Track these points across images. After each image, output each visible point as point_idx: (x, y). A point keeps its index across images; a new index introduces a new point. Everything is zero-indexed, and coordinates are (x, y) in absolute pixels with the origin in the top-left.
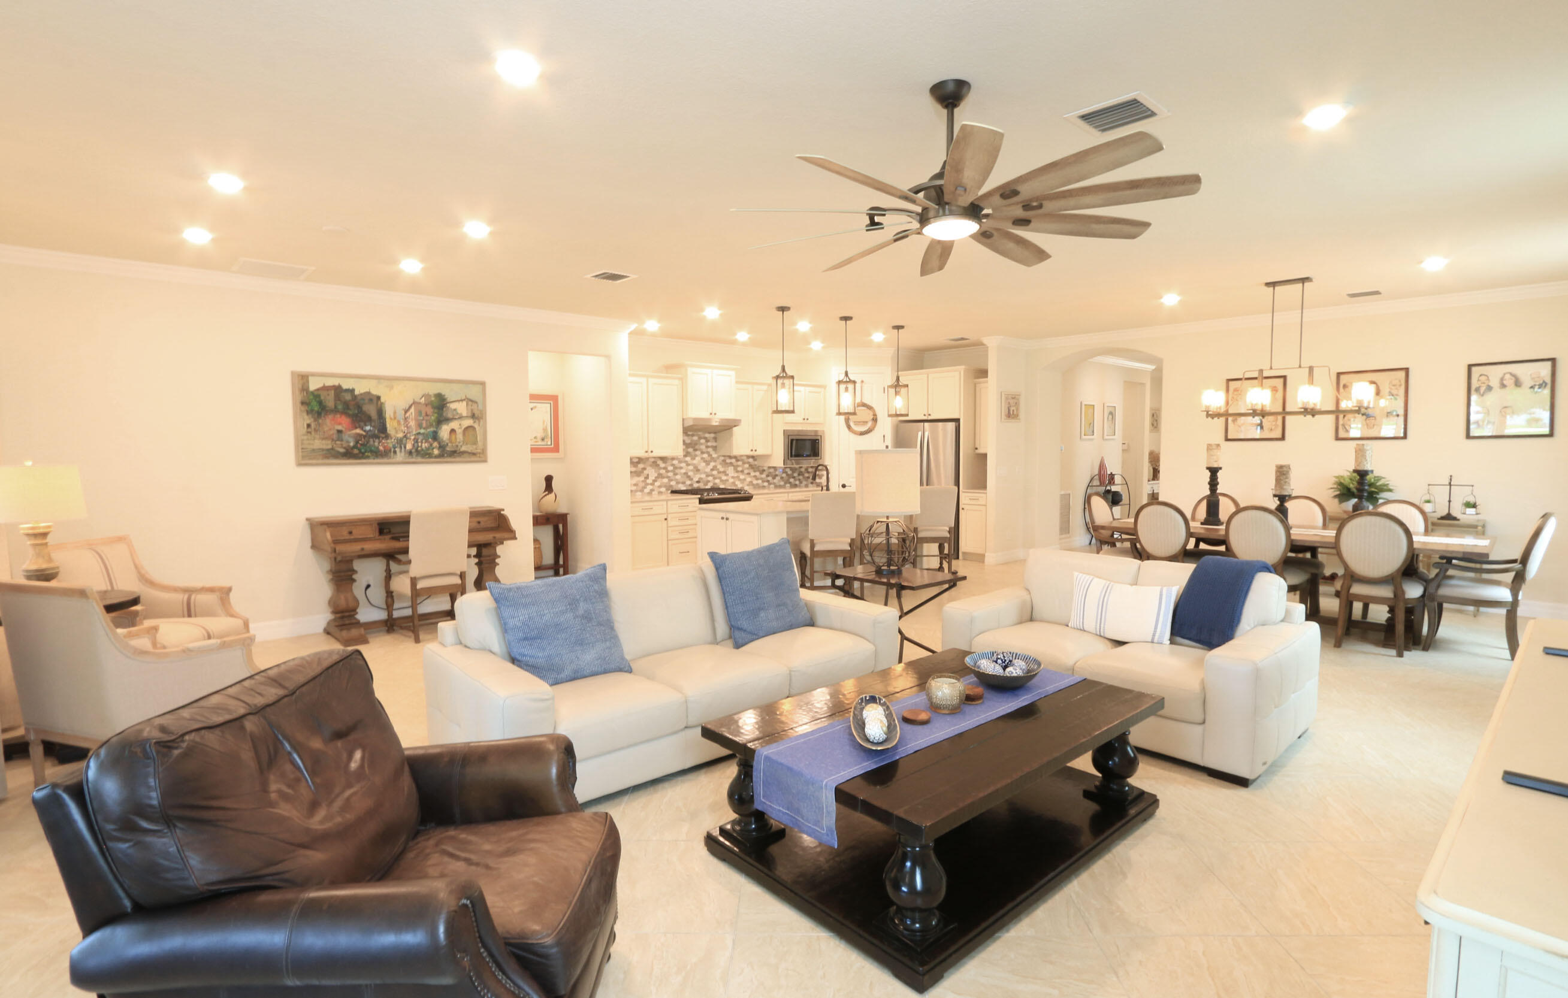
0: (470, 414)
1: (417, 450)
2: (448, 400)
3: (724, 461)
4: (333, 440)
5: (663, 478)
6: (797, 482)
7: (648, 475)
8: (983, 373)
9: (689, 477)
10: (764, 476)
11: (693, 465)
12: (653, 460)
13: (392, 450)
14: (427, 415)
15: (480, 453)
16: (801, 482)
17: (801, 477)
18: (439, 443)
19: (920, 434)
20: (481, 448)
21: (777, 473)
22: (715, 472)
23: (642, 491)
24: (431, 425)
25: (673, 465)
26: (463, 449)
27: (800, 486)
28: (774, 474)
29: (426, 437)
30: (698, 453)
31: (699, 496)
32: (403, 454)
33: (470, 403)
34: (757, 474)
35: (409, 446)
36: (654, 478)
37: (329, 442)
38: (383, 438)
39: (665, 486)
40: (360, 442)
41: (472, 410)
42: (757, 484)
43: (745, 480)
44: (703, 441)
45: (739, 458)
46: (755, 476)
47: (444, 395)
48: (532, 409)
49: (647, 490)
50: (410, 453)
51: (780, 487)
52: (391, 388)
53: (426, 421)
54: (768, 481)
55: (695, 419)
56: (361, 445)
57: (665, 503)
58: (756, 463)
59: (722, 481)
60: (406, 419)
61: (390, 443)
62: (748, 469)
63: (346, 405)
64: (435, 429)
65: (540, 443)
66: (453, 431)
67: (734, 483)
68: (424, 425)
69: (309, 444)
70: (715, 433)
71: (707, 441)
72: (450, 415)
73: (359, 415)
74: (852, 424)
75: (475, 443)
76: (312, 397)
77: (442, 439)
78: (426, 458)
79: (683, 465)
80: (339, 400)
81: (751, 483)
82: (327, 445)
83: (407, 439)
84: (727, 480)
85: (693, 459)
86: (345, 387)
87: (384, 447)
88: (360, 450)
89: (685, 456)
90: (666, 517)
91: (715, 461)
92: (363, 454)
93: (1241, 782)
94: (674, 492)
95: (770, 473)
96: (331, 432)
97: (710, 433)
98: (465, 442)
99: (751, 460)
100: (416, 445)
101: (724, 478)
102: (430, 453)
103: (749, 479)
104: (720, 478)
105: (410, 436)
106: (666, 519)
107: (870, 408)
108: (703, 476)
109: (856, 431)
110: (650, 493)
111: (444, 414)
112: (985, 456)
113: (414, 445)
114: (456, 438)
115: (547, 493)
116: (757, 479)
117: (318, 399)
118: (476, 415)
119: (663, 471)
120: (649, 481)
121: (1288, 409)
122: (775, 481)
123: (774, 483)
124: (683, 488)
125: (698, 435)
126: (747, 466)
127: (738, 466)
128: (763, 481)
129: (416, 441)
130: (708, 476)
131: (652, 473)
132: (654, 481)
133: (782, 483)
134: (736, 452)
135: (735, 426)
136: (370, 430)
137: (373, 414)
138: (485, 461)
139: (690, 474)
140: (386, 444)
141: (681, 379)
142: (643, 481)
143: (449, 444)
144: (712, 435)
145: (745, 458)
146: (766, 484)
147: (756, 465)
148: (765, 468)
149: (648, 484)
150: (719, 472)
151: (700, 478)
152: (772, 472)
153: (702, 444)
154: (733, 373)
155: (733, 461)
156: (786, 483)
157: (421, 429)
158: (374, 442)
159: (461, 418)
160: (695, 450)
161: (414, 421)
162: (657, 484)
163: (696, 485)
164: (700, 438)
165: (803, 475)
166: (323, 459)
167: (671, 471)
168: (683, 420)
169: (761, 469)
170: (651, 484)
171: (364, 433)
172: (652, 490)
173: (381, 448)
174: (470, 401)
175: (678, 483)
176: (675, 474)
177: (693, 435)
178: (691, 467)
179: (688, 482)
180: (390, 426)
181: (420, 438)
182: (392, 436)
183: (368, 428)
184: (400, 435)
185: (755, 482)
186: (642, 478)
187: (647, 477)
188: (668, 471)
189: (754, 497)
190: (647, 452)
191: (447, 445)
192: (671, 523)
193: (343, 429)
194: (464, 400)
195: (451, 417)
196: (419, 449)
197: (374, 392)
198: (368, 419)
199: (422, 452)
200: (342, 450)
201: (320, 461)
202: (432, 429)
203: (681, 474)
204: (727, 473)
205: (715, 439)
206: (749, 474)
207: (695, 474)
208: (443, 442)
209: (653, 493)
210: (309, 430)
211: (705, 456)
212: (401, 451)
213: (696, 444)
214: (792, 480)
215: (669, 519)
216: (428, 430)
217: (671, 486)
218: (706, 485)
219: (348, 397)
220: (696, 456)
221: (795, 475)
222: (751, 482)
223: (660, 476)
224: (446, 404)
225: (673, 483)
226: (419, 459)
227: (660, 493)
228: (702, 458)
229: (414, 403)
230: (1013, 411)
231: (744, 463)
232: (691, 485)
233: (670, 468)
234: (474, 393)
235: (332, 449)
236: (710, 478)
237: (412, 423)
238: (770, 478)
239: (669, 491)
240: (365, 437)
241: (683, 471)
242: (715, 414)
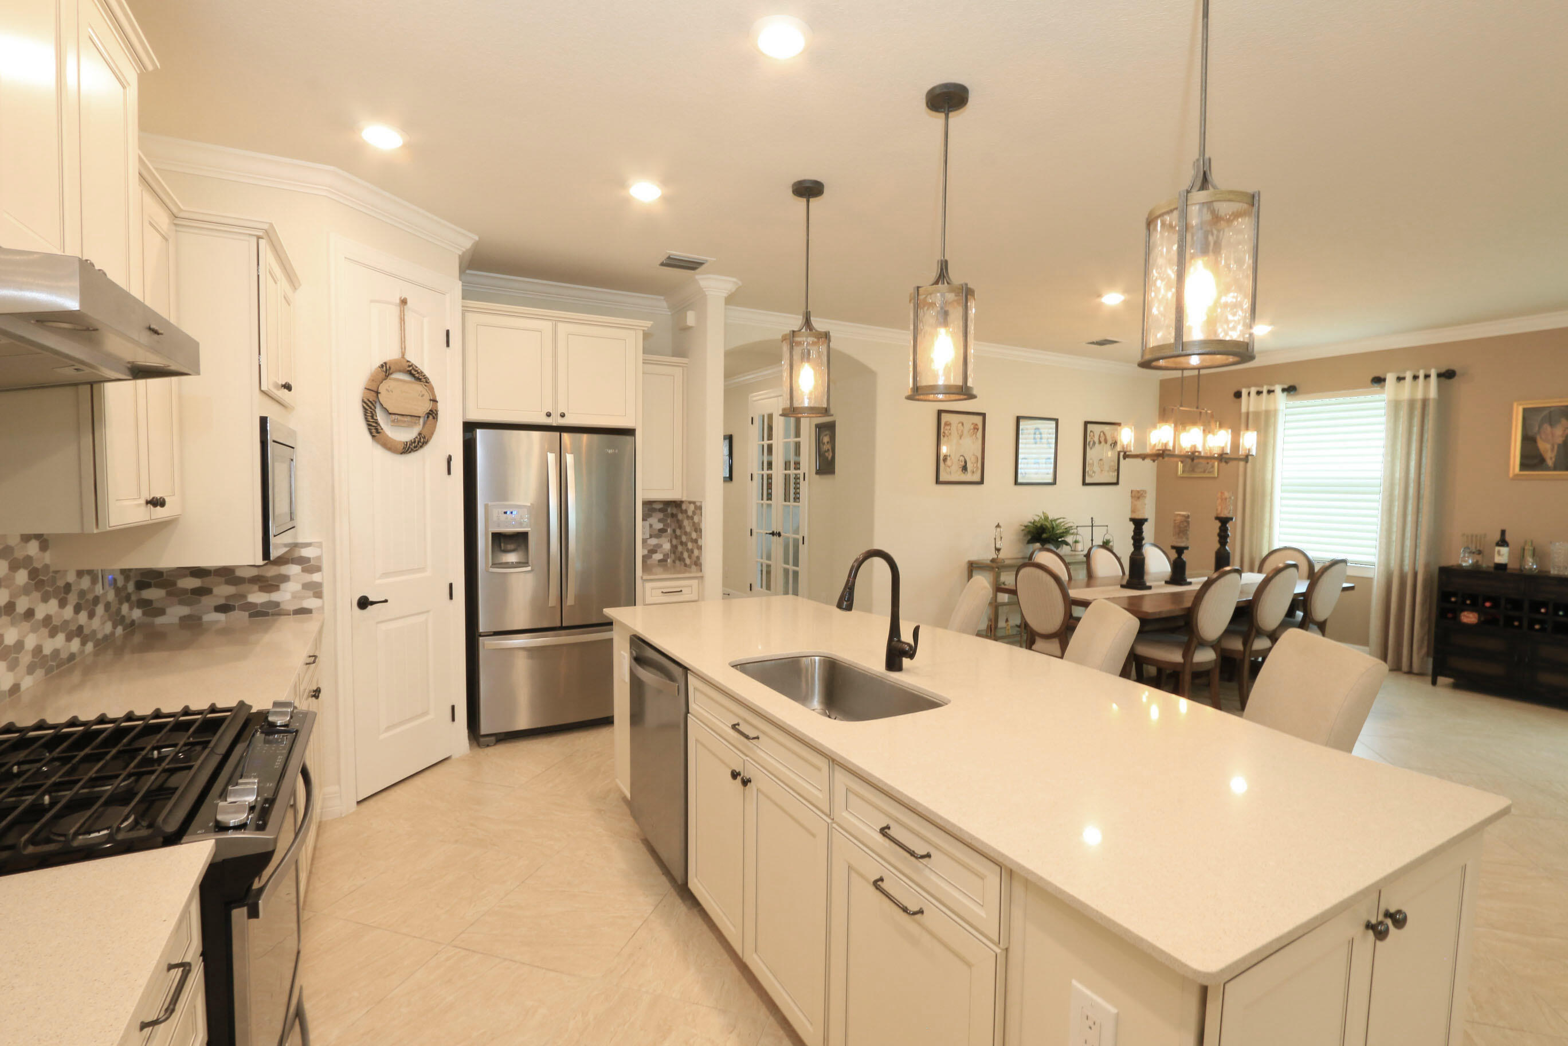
21: (99, 590)
28: (90, 597)
42: (56, 652)
46: (47, 620)
58: (47, 558)
62: (26, 591)
74: (380, 416)
95: (82, 594)
103: (31, 642)
107: (422, 377)
109: (389, 442)
122: (96, 623)
126: (22, 577)
133: (108, 628)
146: (75, 645)
147: (47, 567)
148: (71, 578)
169: (61, 583)
206: (30, 614)
214: (125, 608)
221: (131, 587)
222: (38, 650)
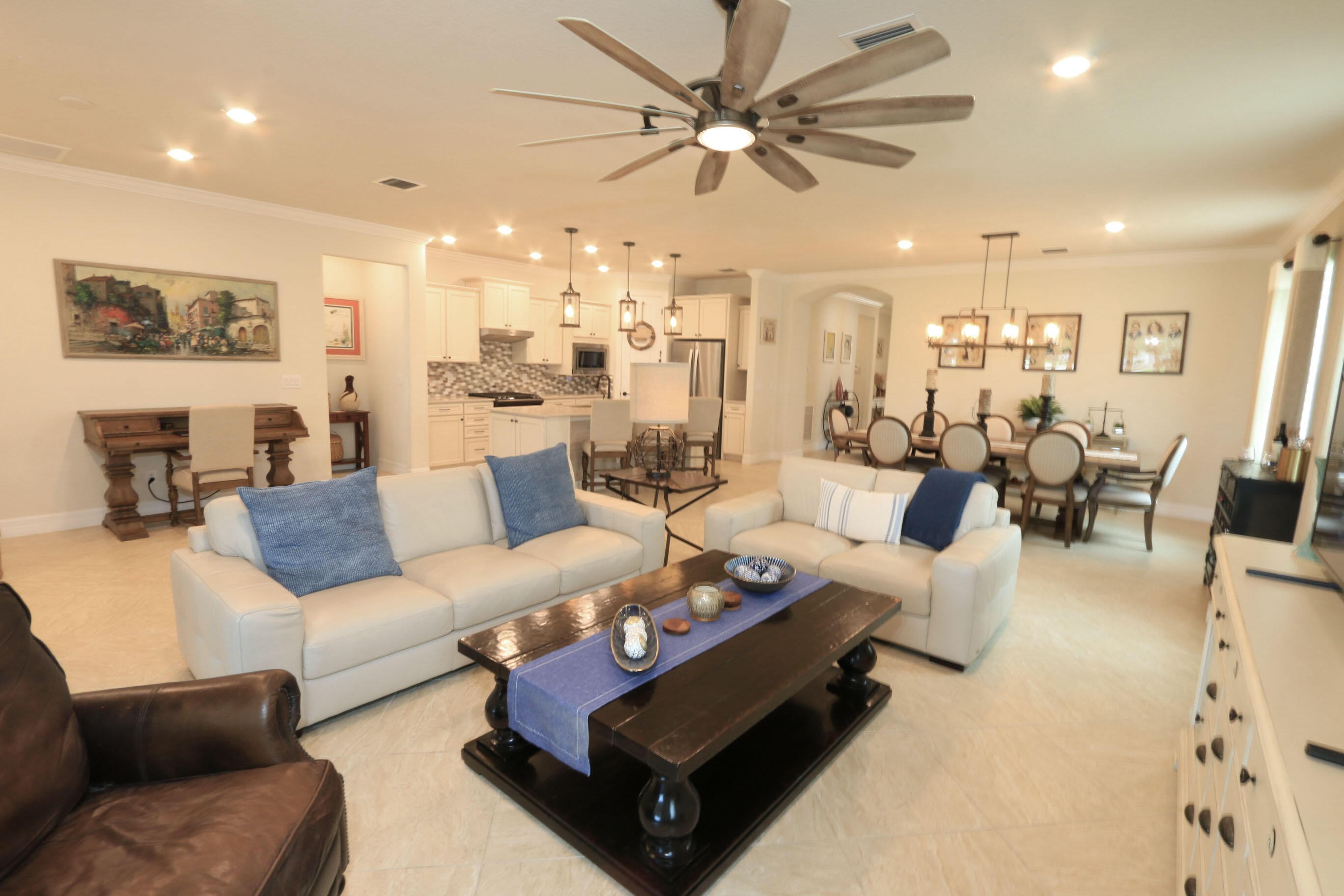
0: (260, 314)
1: (203, 347)
2: (237, 298)
3: (519, 368)
4: (106, 333)
5: (461, 381)
6: (585, 390)
7: (447, 379)
8: (746, 301)
9: (486, 383)
10: (555, 383)
11: (489, 371)
12: (452, 365)
13: (175, 345)
14: (213, 312)
15: (272, 352)
16: (587, 389)
17: (588, 385)
18: (228, 341)
19: (691, 351)
20: (273, 347)
21: (567, 381)
22: (510, 379)
23: (441, 393)
24: (218, 323)
25: (470, 370)
26: (254, 347)
27: (587, 393)
28: (564, 382)
29: (212, 334)
30: (494, 360)
31: (494, 399)
32: (187, 350)
33: (261, 303)
34: (549, 381)
35: (194, 343)
36: (452, 382)
37: (102, 334)
38: (164, 333)
39: (463, 390)
40: (138, 336)
41: (263, 310)
42: (549, 390)
43: (537, 386)
44: (499, 350)
45: (532, 366)
46: (546, 383)
47: (232, 294)
48: (332, 313)
49: (446, 392)
50: (195, 349)
51: (569, 393)
52: (173, 283)
53: (213, 317)
54: (558, 388)
55: (490, 330)
56: (139, 339)
57: (461, 405)
58: (548, 371)
59: (516, 386)
60: (190, 315)
61: (172, 339)
62: (540, 376)
63: (121, 298)
64: (223, 327)
65: (341, 345)
66: (242, 329)
67: (527, 389)
68: (210, 322)
69: (78, 336)
70: (510, 343)
71: (503, 350)
72: (239, 314)
73: (136, 308)
74: (633, 340)
75: (267, 342)
76: (79, 287)
77: (231, 337)
78: (214, 355)
79: (480, 371)
80: (112, 292)
81: (543, 389)
82: (99, 337)
83: (192, 335)
84: (521, 386)
85: (490, 365)
86: (118, 278)
87: (166, 342)
88: (137, 343)
89: (482, 363)
90: (462, 418)
91: (510, 368)
92: (142, 348)
93: (958, 668)
94: (472, 395)
95: (560, 380)
96: (104, 325)
97: (505, 343)
98: (256, 341)
99: (543, 369)
100: (202, 341)
101: (518, 384)
102: (217, 350)
103: (541, 386)
104: (514, 384)
105: (195, 332)
106: (462, 420)
107: (649, 327)
108: (499, 381)
109: (637, 347)
110: (449, 395)
111: (232, 312)
112: (745, 373)
113: (199, 342)
114: (246, 337)
115: (347, 392)
116: (549, 385)
117: (86, 290)
118: (268, 315)
119: (461, 376)
120: (448, 384)
121: (989, 342)
122: (565, 388)
123: (564, 390)
124: (480, 391)
125: (494, 344)
126: (539, 373)
127: (532, 373)
128: (554, 388)
129: (202, 337)
130: (503, 381)
131: (450, 377)
132: (453, 384)
133: (571, 390)
134: (529, 361)
135: (529, 337)
136: (148, 325)
137: (152, 308)
138: (278, 360)
139: (487, 379)
140: (168, 340)
141: (479, 292)
142: (442, 384)
143: (239, 342)
144: (508, 345)
145: (537, 366)
146: (556, 390)
147: (547, 373)
148: (556, 376)
149: (446, 387)
150: (514, 378)
151: (497, 383)
152: (562, 380)
153: (498, 352)
154: (527, 290)
155: (527, 369)
156: (574, 390)
157: (207, 325)
158: (154, 336)
159: (251, 316)
160: (492, 358)
161: (199, 318)
162: (456, 387)
163: (492, 389)
164: (496, 347)
165: (589, 383)
166: (95, 352)
167: (469, 376)
168: (480, 330)
169: (552, 377)
170: (450, 387)
171: (142, 327)
172: (450, 393)
173: (162, 343)
174: (261, 301)
175: (475, 387)
176: (473, 379)
177: (490, 344)
178: (488, 373)
179: (485, 387)
180: (172, 321)
181: (206, 335)
182: (175, 331)
183: (147, 322)
184: (184, 331)
185: (547, 388)
186: (441, 382)
187: (446, 381)
188: (466, 376)
189: (545, 401)
190: (445, 357)
191: (236, 342)
192: (468, 423)
193: (118, 322)
194: (254, 299)
195: (240, 315)
196: (205, 345)
197: (153, 286)
198: (147, 313)
199: (209, 349)
200: (117, 344)
201: (94, 354)
202: (219, 327)
203: (478, 379)
204: (521, 379)
205: (510, 348)
206: (541, 381)
207: (491, 379)
208: (232, 339)
209: (452, 395)
210: (77, 321)
211: (501, 363)
212: (185, 347)
213: (493, 352)
214: (580, 387)
215: (466, 419)
216: (215, 327)
217: (469, 389)
218: (501, 389)
219: (122, 290)
220: (492, 363)
221: (583, 383)
223: (458, 380)
224: (234, 302)
225: (471, 387)
226: (206, 356)
227: (458, 395)
228: (499, 366)
229: (199, 299)
230: (770, 335)
231: (537, 371)
232: (487, 389)
233: (468, 373)
234: (265, 293)
235: (105, 342)
236: (506, 384)
237: (197, 320)
238: (560, 385)
239: (467, 394)
240: (143, 331)
241: (480, 376)
242: (510, 326)
